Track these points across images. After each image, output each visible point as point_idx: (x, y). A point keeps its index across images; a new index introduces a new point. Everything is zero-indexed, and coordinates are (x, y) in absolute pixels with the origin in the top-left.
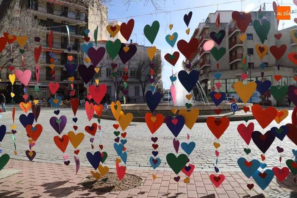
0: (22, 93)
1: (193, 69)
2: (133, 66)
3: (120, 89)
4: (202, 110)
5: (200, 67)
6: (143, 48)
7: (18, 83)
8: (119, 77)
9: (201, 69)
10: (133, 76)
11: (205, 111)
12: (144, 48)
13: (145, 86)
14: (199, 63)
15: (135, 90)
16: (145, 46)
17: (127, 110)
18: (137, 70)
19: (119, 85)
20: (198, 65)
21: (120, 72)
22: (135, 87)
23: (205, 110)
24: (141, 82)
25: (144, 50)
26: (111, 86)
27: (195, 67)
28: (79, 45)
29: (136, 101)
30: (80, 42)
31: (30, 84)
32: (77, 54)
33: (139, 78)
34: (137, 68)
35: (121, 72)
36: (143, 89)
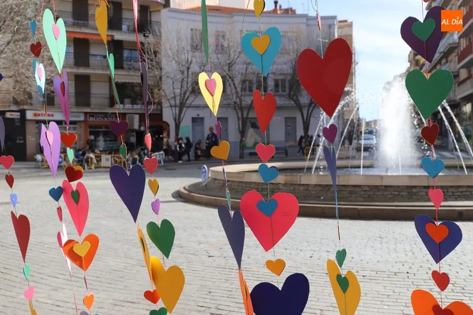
0: (21, 138)
1: (438, 67)
2: (279, 67)
3: (249, 124)
4: (451, 187)
5: (459, 62)
6: (304, 20)
7: (11, 115)
8: (245, 95)
9: (462, 67)
10: (280, 92)
11: (460, 190)
12: (307, 19)
13: (309, 116)
14: (456, 51)
15: (287, 126)
16: (310, 15)
17: (255, 183)
18: (289, 78)
19: (245, 116)
20: (454, 57)
21: (247, 82)
22: (286, 118)
23: (459, 187)
24: (300, 107)
25: (308, 25)
26: (227, 118)
27: (444, 61)
28: (150, 21)
29: (287, 154)
30: (152, 13)
31: (39, 115)
32: (143, 41)
33: (295, 98)
34: (290, 71)
35: (251, 82)
36: (304, 123)
